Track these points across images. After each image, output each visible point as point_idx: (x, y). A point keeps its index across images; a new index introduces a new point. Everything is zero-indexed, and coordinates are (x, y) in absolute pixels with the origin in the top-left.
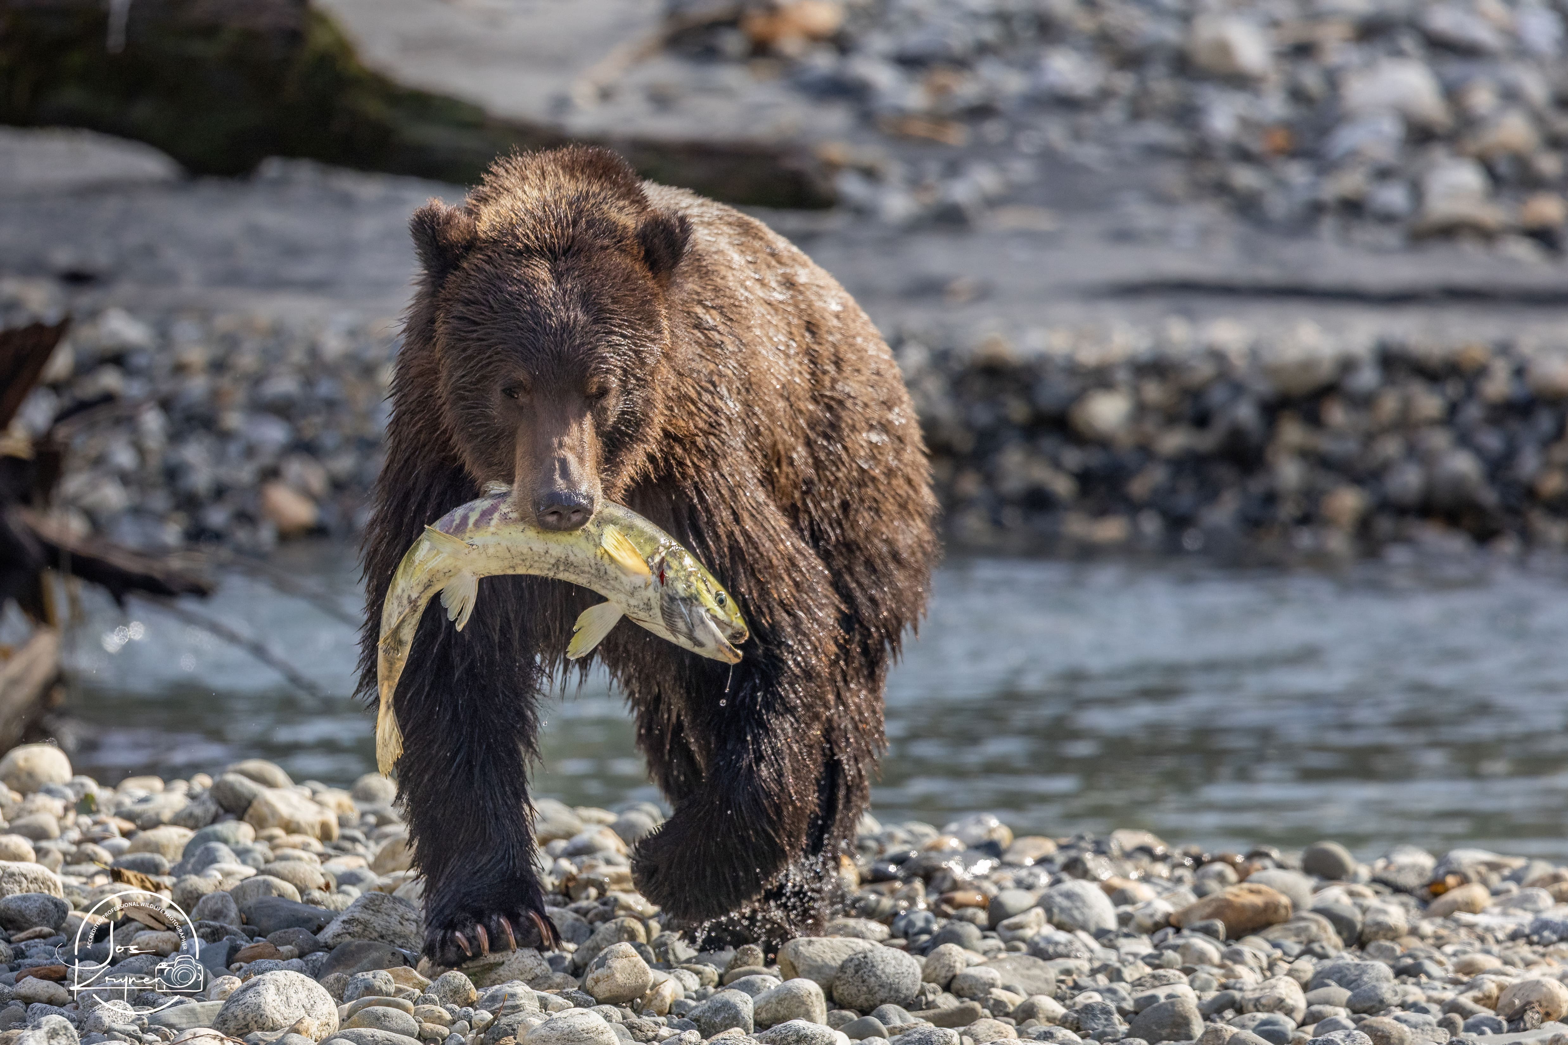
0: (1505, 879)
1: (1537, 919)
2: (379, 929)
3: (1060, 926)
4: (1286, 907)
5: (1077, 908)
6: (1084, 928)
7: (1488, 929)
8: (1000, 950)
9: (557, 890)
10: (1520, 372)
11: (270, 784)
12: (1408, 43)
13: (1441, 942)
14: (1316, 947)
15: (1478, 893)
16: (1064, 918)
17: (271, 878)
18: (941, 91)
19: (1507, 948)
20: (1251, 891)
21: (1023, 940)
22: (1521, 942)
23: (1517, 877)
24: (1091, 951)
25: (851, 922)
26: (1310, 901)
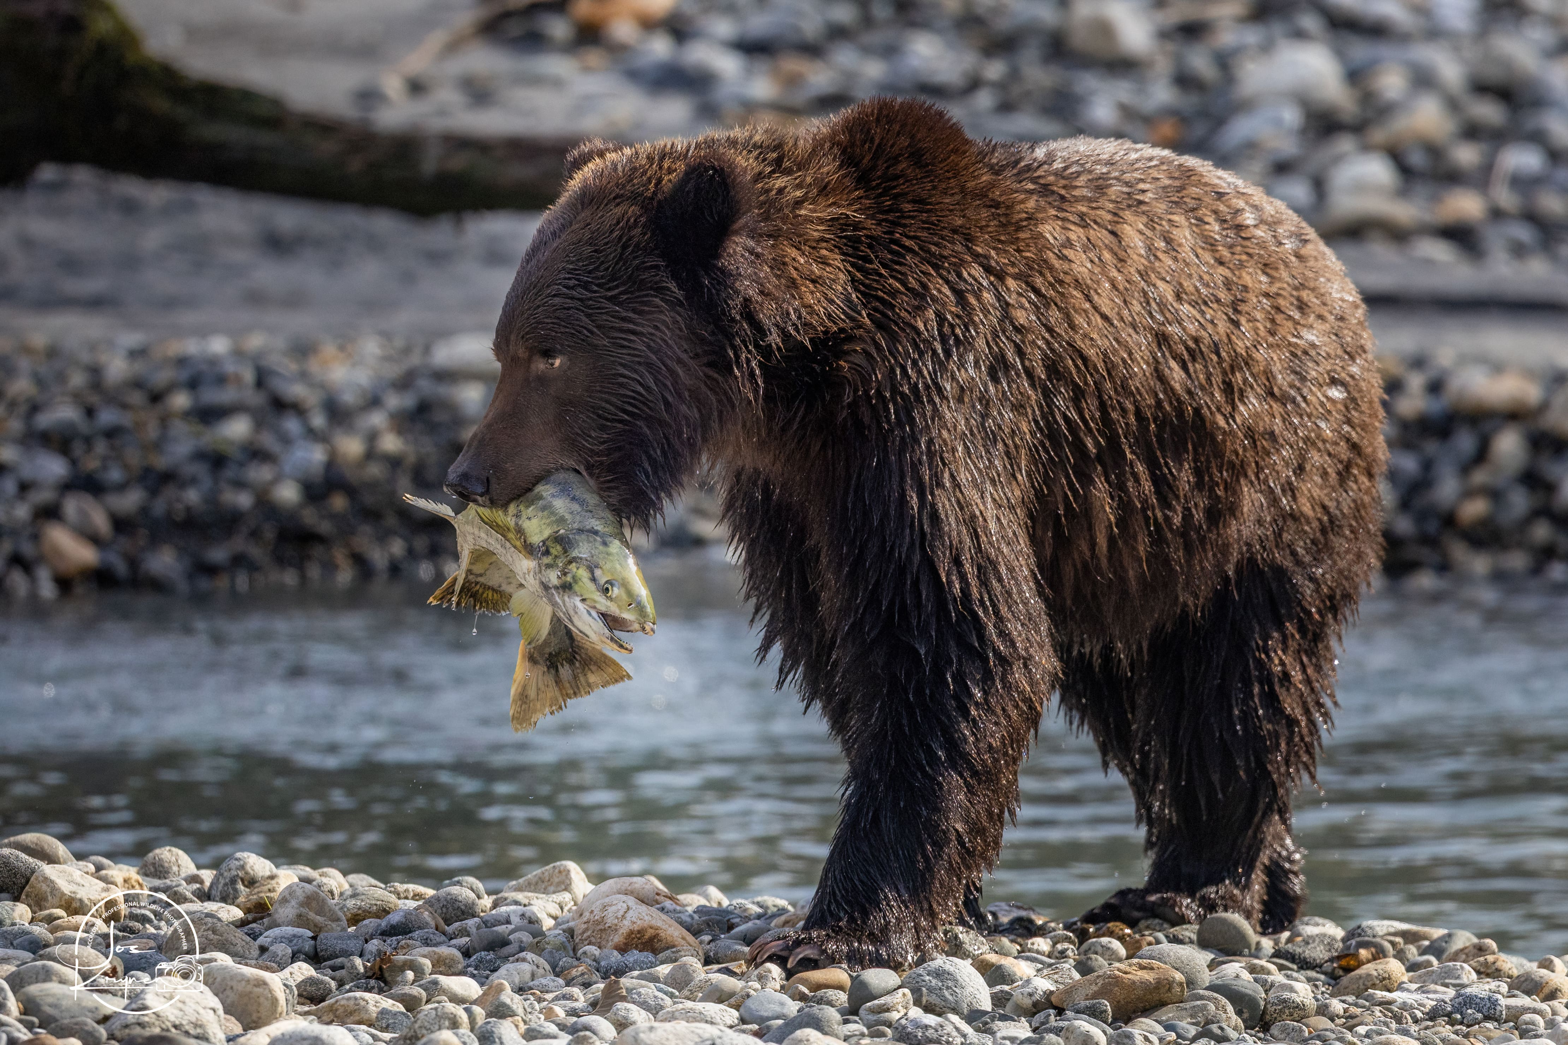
0: (1424, 952)
1: (1459, 995)
2: (172, 1018)
3: (928, 1009)
4: (1181, 984)
5: (948, 988)
6: (955, 1011)
7: (1404, 1007)
8: (863, 1035)
9: (370, 974)
10: (1435, 387)
11: (51, 859)
12: (1310, 22)
13: (1352, 1022)
14: (1214, 1028)
15: (1394, 967)
16: (934, 999)
17: (51, 963)
18: (793, 81)
19: (1426, 1028)
20: (1142, 967)
21: (889, 1025)
22: (1441, 1021)
23: (1437, 949)
24: (964, 1036)
25: (700, 1006)
26: (1206, 977)
